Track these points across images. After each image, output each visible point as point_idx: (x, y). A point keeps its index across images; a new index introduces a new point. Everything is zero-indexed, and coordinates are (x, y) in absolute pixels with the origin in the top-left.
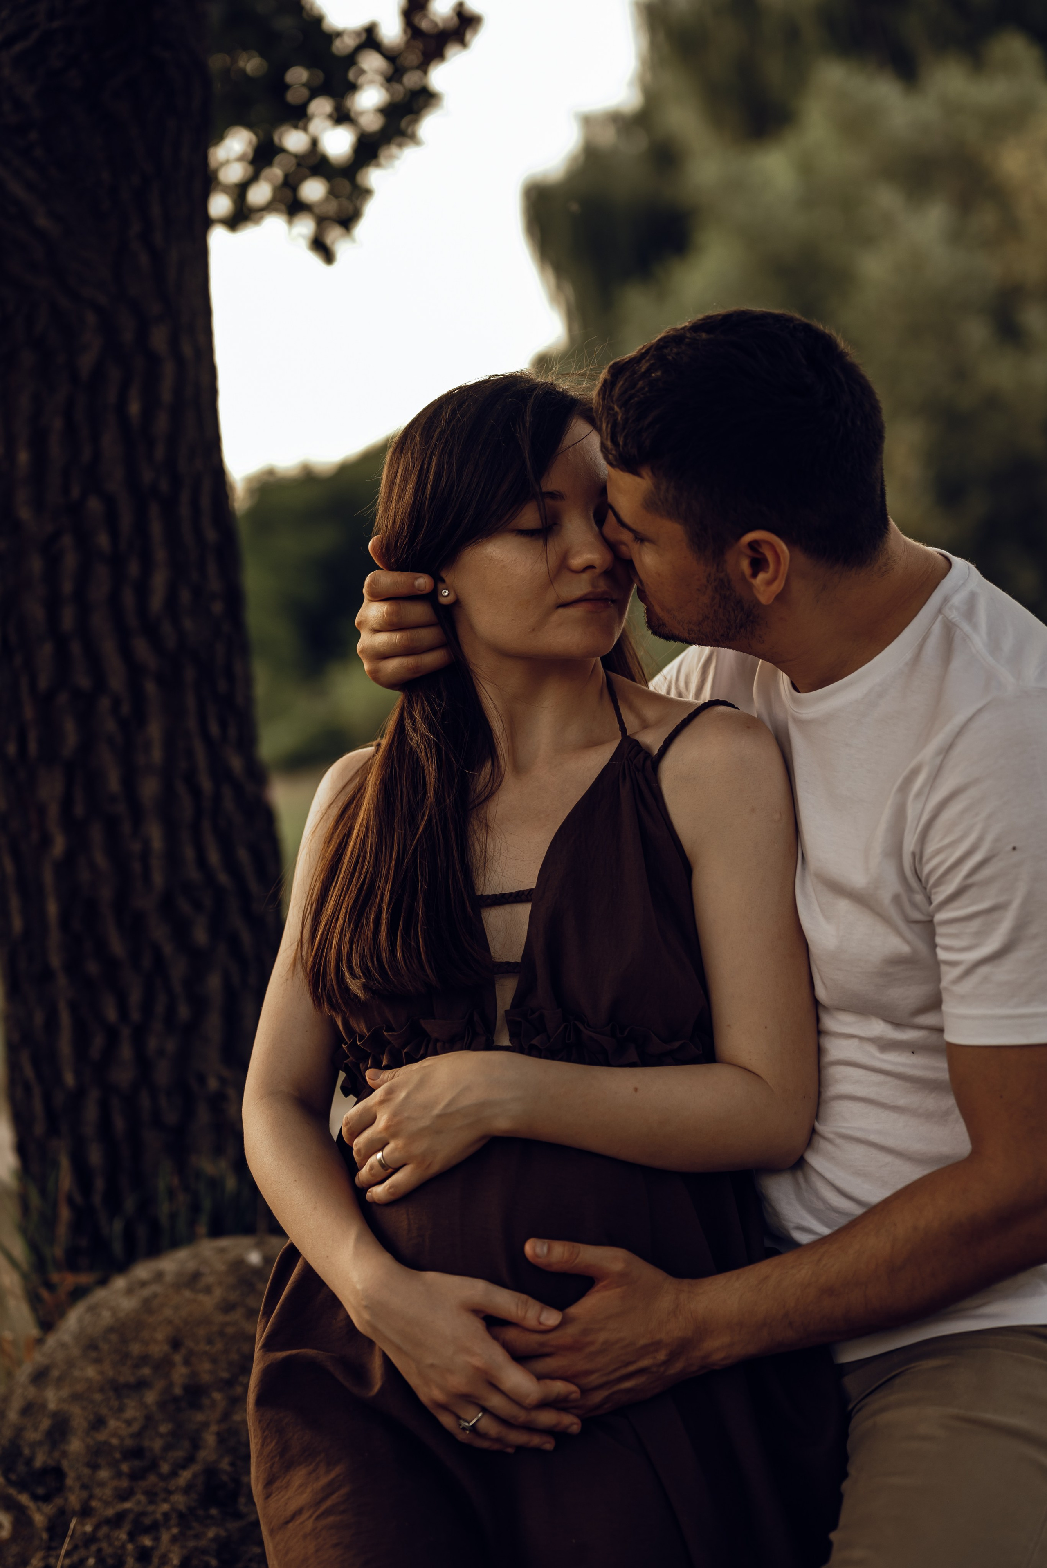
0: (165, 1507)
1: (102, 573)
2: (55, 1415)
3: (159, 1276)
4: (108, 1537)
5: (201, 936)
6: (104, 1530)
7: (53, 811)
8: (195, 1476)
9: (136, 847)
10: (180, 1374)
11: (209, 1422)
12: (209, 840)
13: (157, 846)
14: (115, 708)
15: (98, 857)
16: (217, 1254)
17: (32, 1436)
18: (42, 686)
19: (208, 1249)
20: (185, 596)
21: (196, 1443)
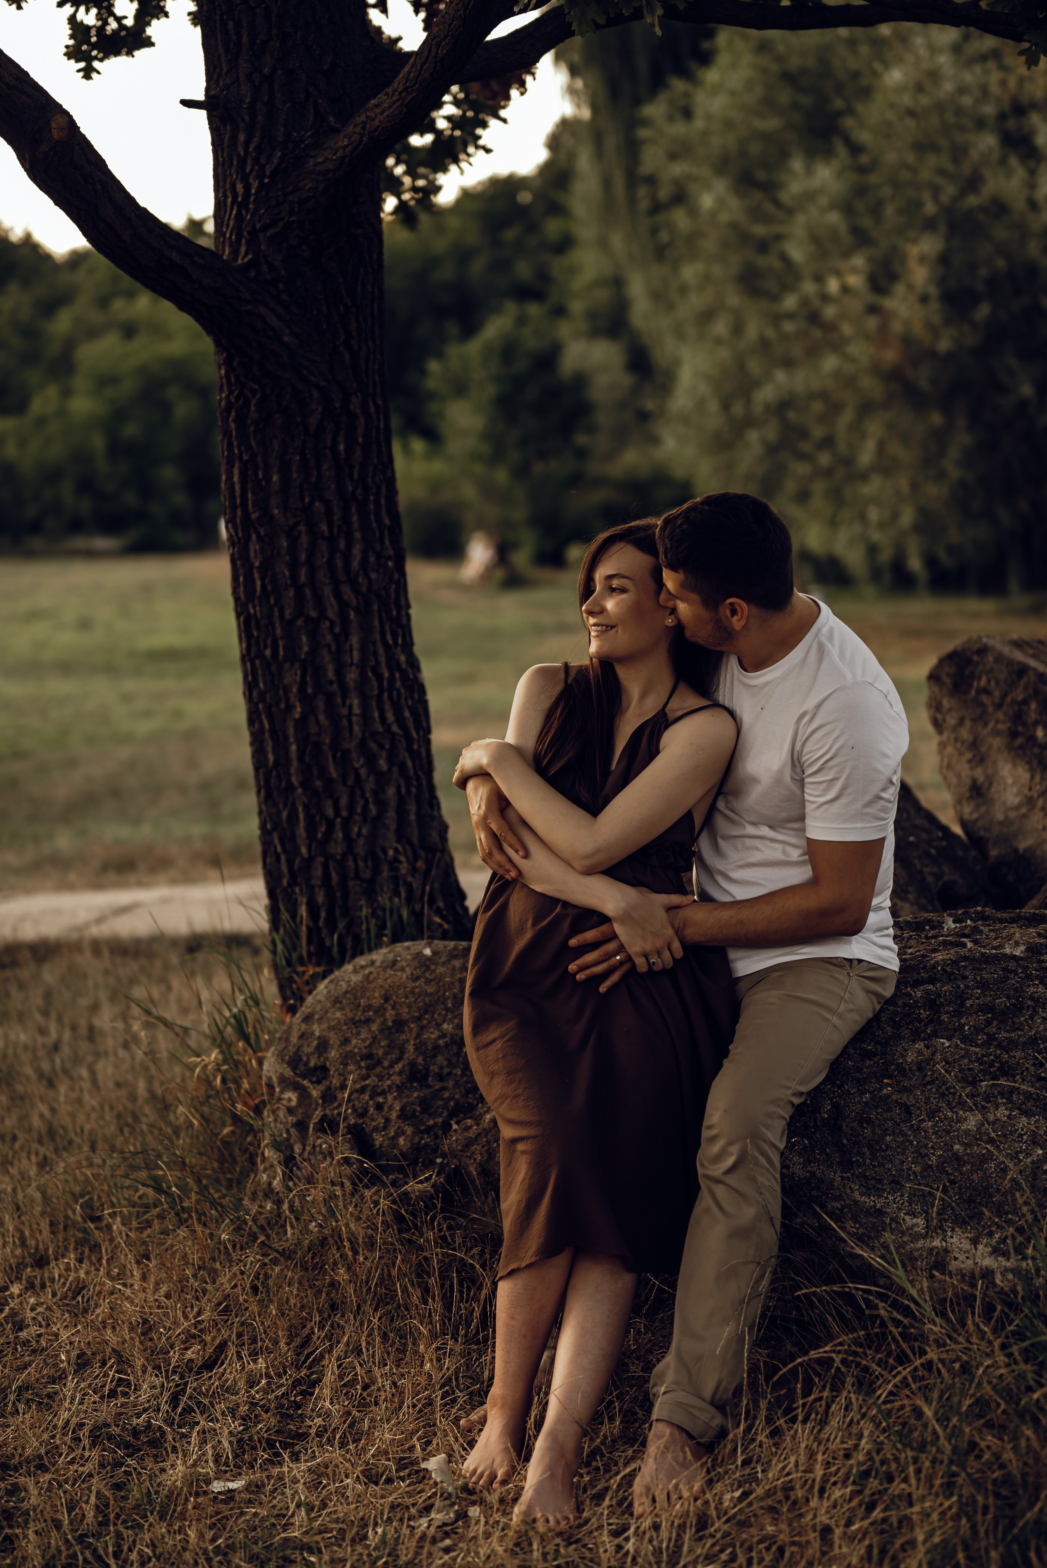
0: (389, 1082)
1: (324, 546)
2: (319, 1038)
3: (373, 963)
4: (358, 1098)
5: (383, 764)
6: (355, 1095)
7: (295, 690)
8: (404, 1066)
9: (345, 711)
10: (390, 1014)
11: (409, 1039)
12: (387, 706)
13: (356, 710)
14: (331, 628)
15: (322, 718)
16: (405, 950)
17: (307, 1050)
18: (287, 615)
19: (399, 947)
20: (372, 559)
21: (402, 1050)
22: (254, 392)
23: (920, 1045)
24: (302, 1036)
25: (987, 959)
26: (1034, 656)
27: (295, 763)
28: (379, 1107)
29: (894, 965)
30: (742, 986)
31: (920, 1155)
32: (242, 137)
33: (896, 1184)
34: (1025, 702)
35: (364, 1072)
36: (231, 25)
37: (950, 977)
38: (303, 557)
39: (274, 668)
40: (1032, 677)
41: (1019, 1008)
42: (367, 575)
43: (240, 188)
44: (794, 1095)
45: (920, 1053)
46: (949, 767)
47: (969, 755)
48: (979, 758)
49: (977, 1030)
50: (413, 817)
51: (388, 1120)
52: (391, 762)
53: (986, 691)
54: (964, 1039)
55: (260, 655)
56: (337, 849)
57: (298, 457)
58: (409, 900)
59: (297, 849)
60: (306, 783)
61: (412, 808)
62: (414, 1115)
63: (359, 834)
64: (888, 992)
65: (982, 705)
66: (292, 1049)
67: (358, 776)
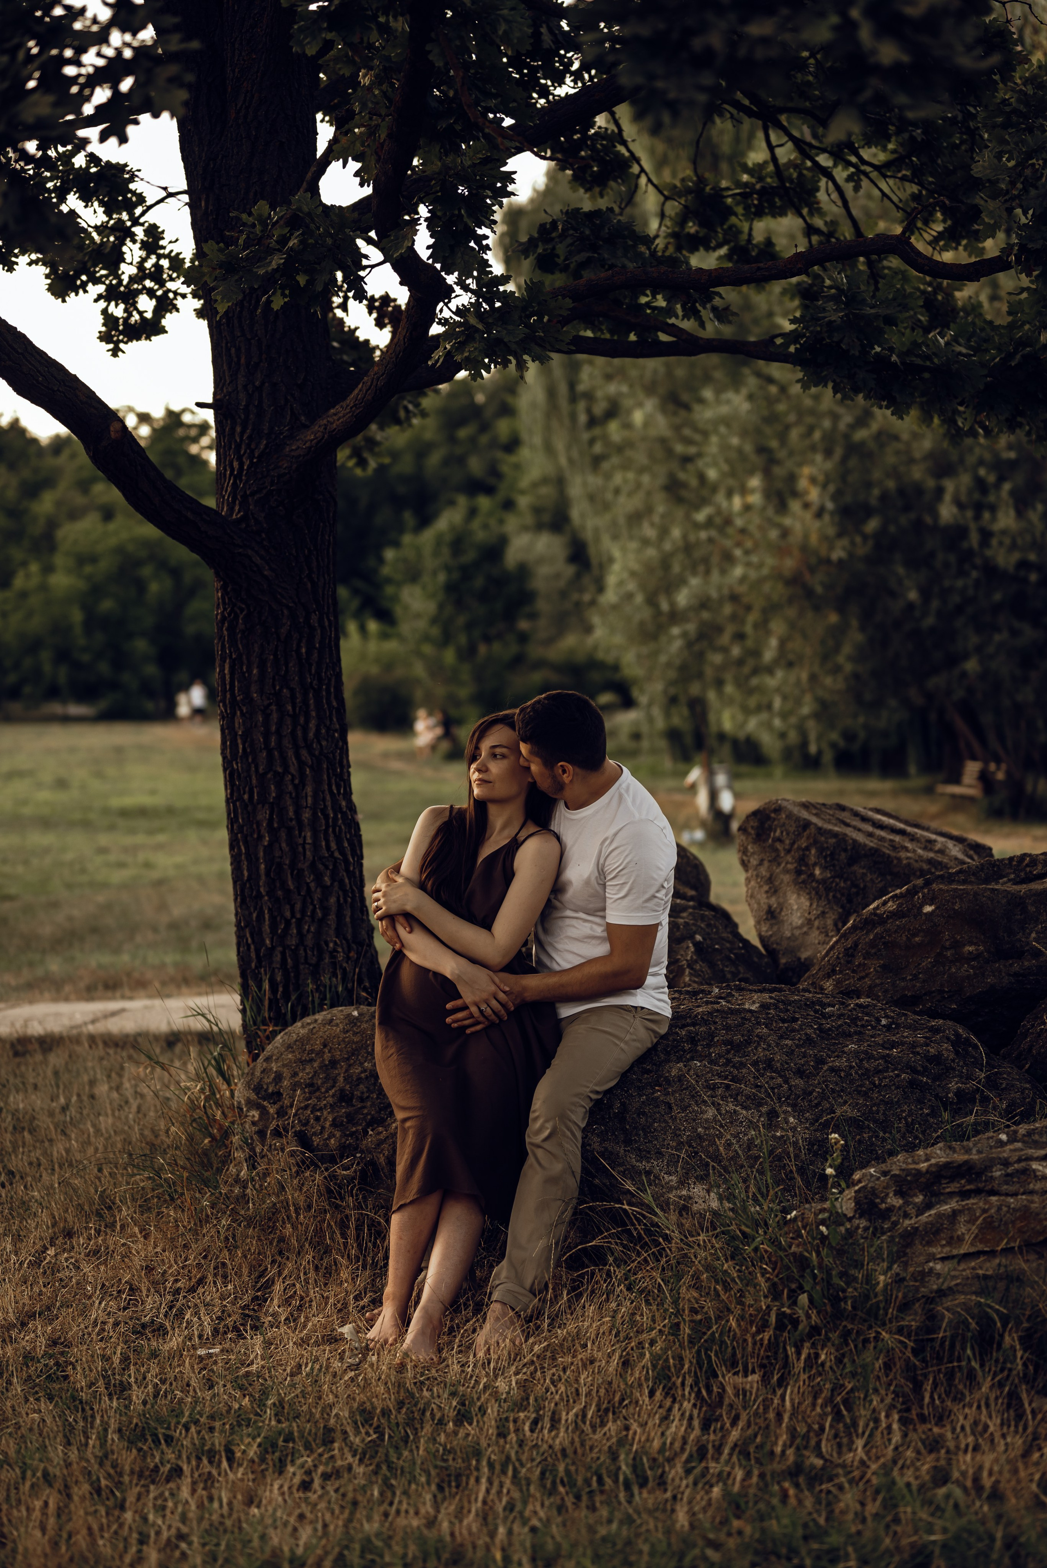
0: (325, 1102)
1: (288, 721)
2: (276, 1072)
3: (316, 1021)
4: (302, 1113)
5: (327, 880)
6: (300, 1111)
8: (336, 1092)
9: (301, 841)
10: (327, 1056)
11: (340, 1073)
12: (332, 838)
13: (309, 840)
14: (292, 780)
15: (284, 845)
16: (339, 1012)
17: (267, 1080)
18: (261, 771)
19: (335, 1011)
20: (323, 731)
21: (335, 1081)
22: (242, 610)
23: (681, 1065)
24: (263, 1072)
25: (732, 1012)
26: (816, 815)
27: (263, 877)
28: (317, 1119)
29: (668, 1012)
30: (563, 1023)
31: (676, 1135)
32: (238, 429)
33: (660, 1154)
34: (807, 848)
35: (307, 1095)
36: (233, 350)
37: (705, 1022)
38: (273, 728)
39: (250, 808)
40: (813, 830)
41: (748, 1043)
42: (319, 742)
43: (236, 464)
44: (592, 1092)
45: (680, 1069)
46: (752, 896)
47: (766, 888)
48: (774, 890)
49: (720, 1056)
50: (348, 919)
51: (323, 1128)
52: (333, 879)
53: (780, 840)
54: (711, 1062)
55: (240, 799)
56: (292, 941)
57: (272, 657)
58: (344, 980)
59: (263, 940)
60: (271, 893)
61: (348, 913)
62: (342, 1124)
63: (308, 931)
64: (663, 1030)
65: (777, 850)
66: (256, 1080)
67: (309, 888)
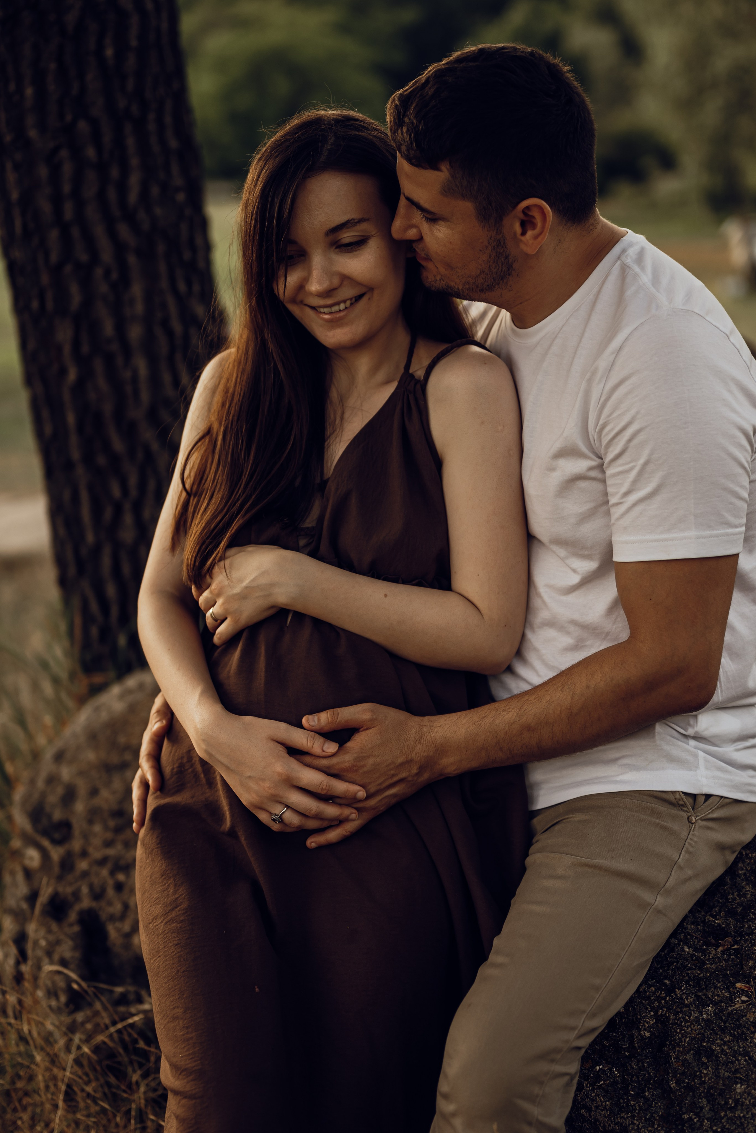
1: (91, 177)
7: (67, 350)
9: (127, 374)
13: (143, 374)
14: (107, 274)
15: (101, 383)
17: (52, 799)
18: (53, 260)
20: (155, 191)
24: (49, 780)
27: (74, 436)
35: (109, 835)
42: (148, 210)
57: (53, 66)
59: (83, 535)
66: (36, 797)
